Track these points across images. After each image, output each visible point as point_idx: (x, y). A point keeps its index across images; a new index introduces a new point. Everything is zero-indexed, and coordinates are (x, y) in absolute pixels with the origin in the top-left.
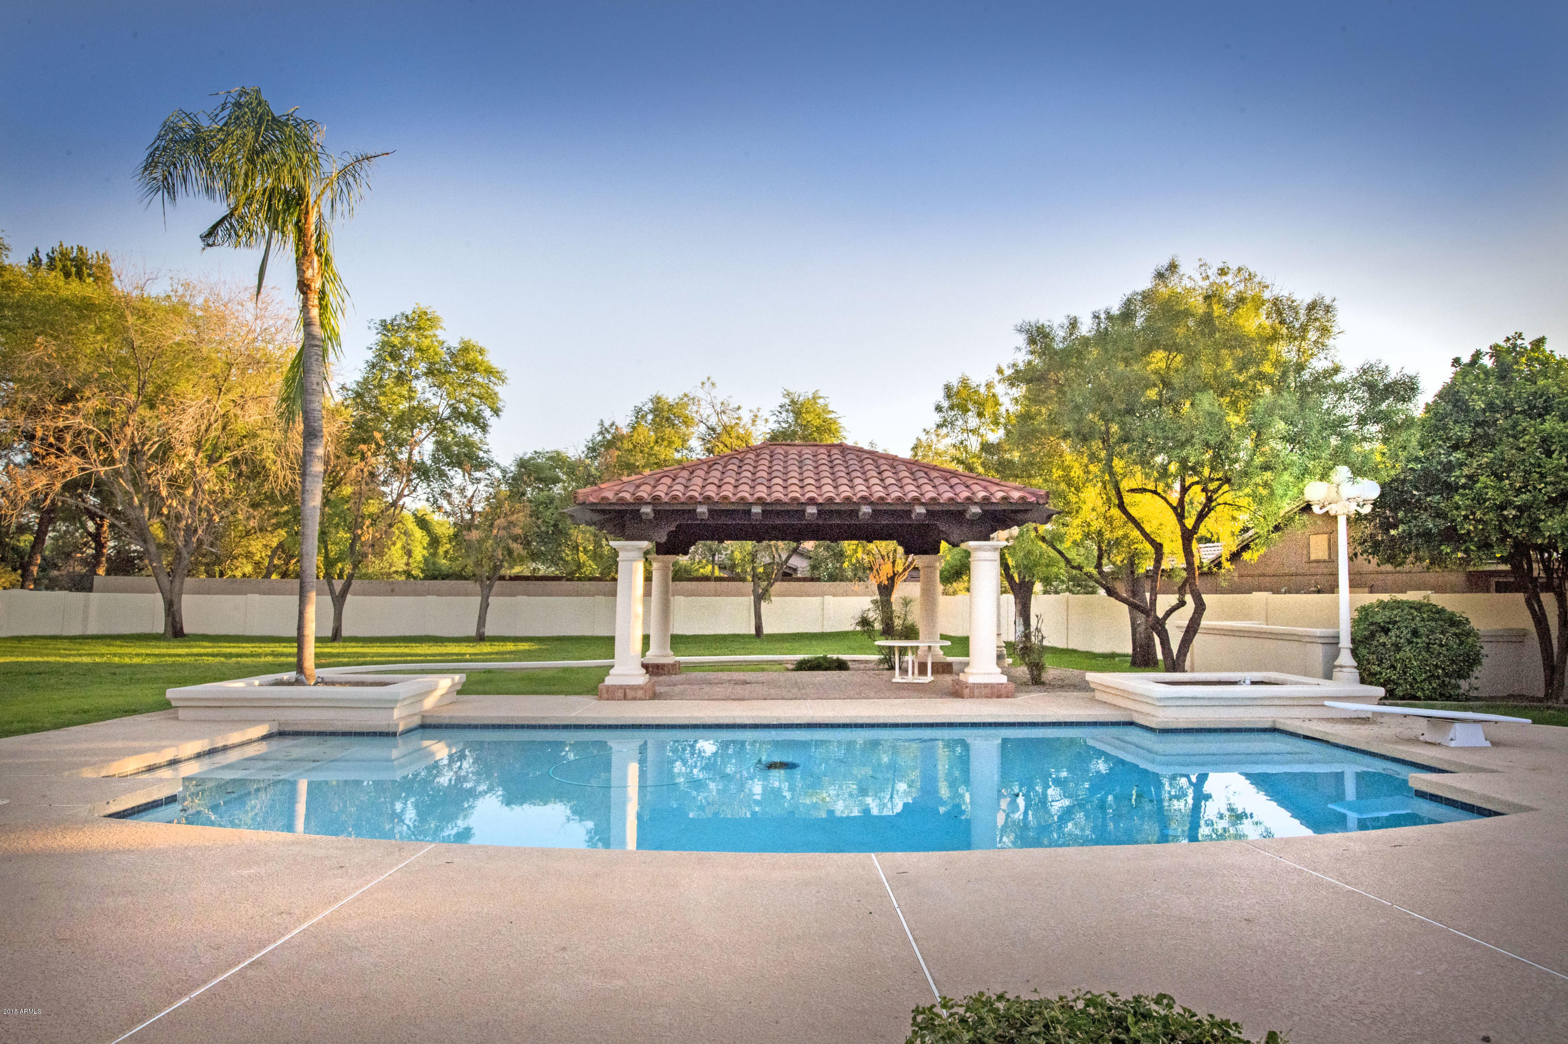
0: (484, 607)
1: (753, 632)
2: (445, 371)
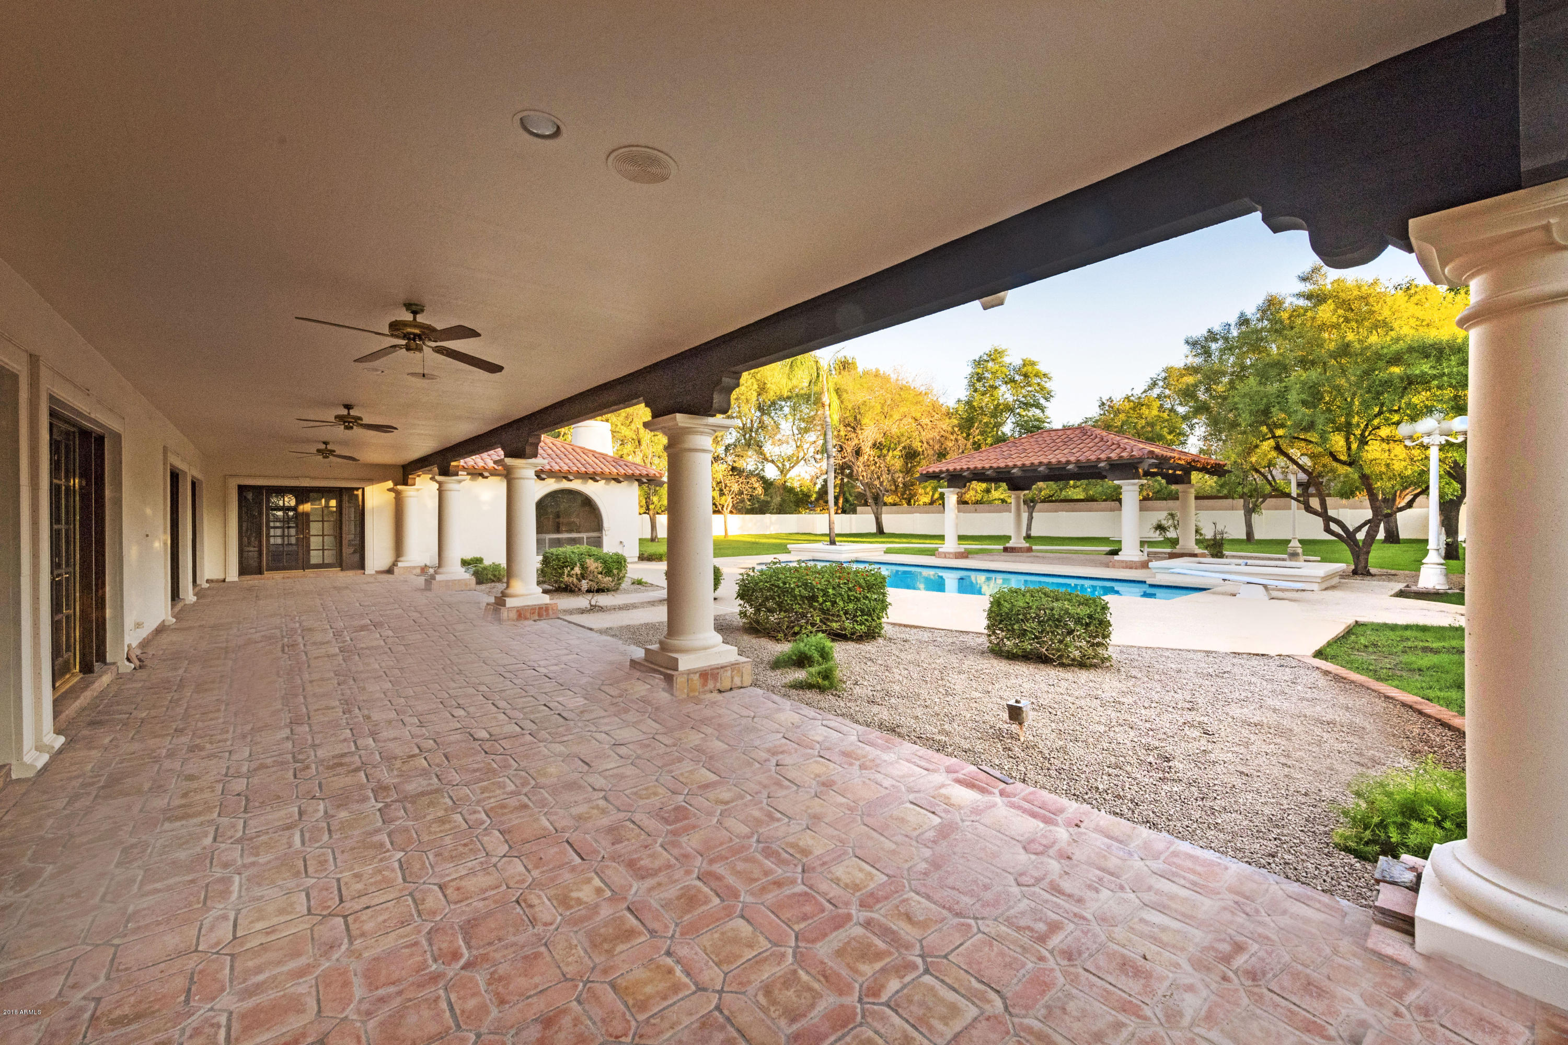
2: (1013, 381)
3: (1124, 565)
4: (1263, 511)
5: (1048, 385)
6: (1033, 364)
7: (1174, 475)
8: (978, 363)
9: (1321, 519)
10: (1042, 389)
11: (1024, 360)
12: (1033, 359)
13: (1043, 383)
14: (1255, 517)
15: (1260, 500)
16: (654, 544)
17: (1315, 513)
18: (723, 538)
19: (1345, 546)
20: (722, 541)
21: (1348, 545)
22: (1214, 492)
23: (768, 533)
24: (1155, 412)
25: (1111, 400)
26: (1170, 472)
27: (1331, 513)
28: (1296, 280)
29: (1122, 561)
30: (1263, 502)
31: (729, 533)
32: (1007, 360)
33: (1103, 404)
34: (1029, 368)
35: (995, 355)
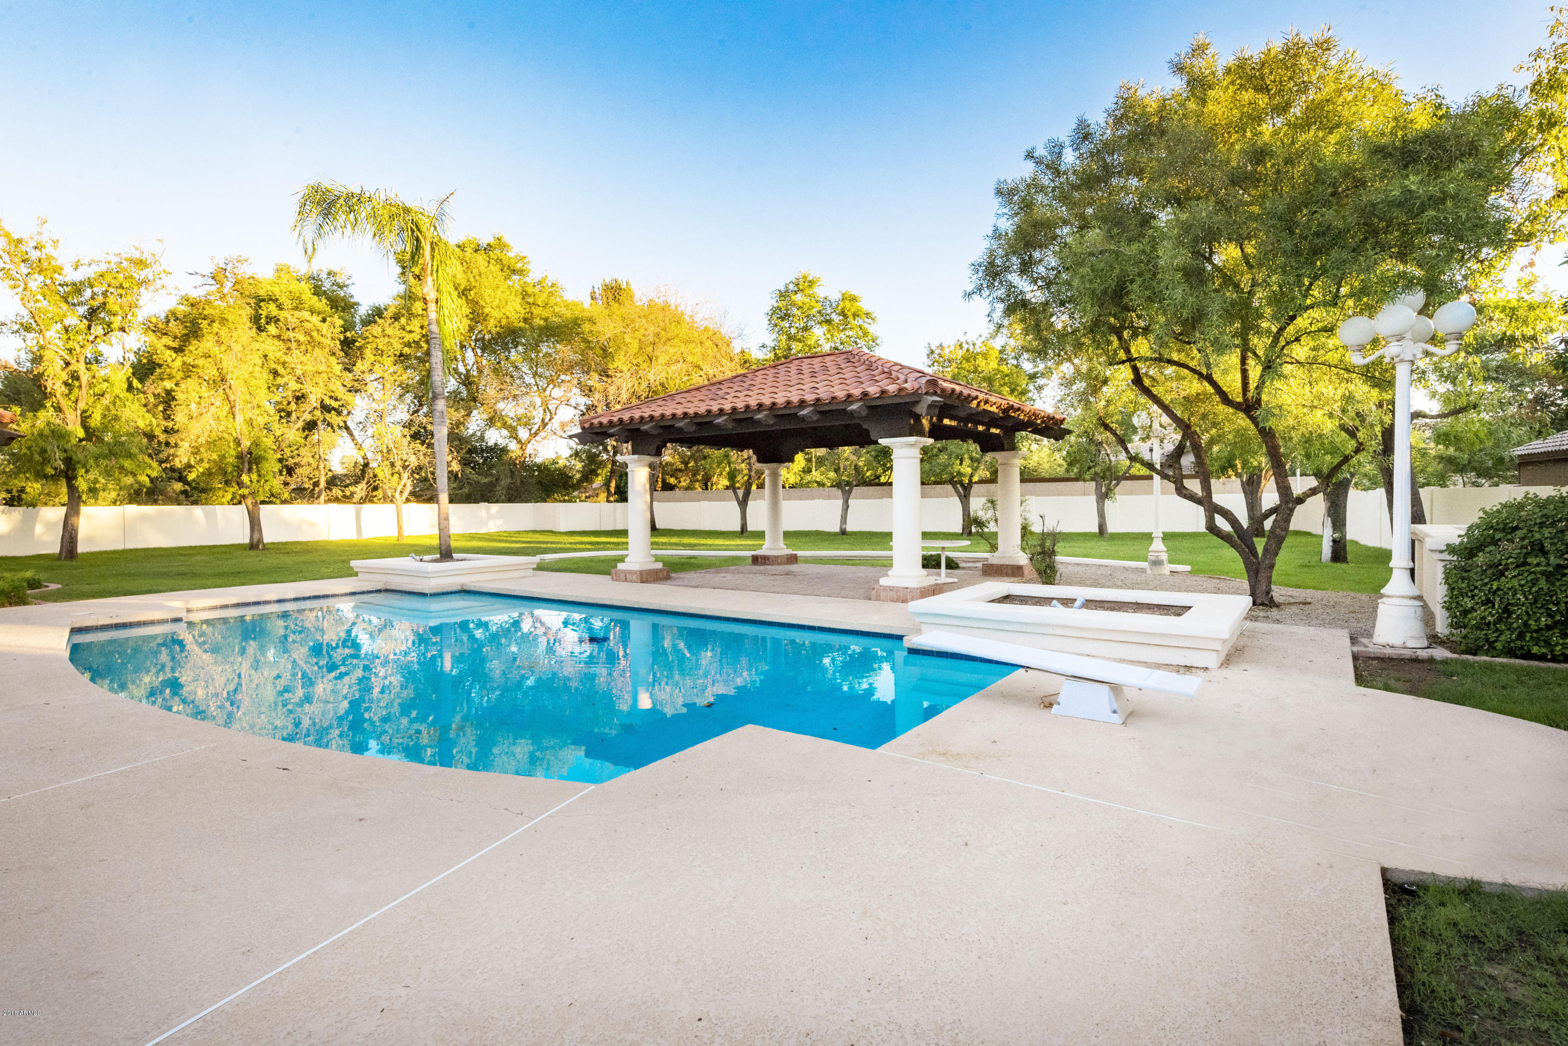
0: (846, 507)
1: (1097, 530)
2: (829, 322)
3: (894, 594)
4: (1117, 496)
5: (872, 329)
6: (854, 299)
7: (986, 434)
8: (783, 295)
9: (1201, 509)
10: (866, 334)
11: (843, 294)
12: (854, 292)
13: (866, 326)
14: (1107, 503)
15: (1114, 482)
16: (253, 553)
17: (1191, 497)
18: (394, 541)
19: (1232, 553)
20: (395, 545)
21: (1241, 553)
22: (1061, 472)
23: (484, 530)
24: (994, 364)
25: (941, 346)
26: (981, 428)
27: (1217, 499)
28: (1166, 70)
29: (891, 589)
30: (1117, 485)
31: (406, 532)
32: (820, 292)
33: (932, 352)
34: (848, 304)
35: (804, 284)
